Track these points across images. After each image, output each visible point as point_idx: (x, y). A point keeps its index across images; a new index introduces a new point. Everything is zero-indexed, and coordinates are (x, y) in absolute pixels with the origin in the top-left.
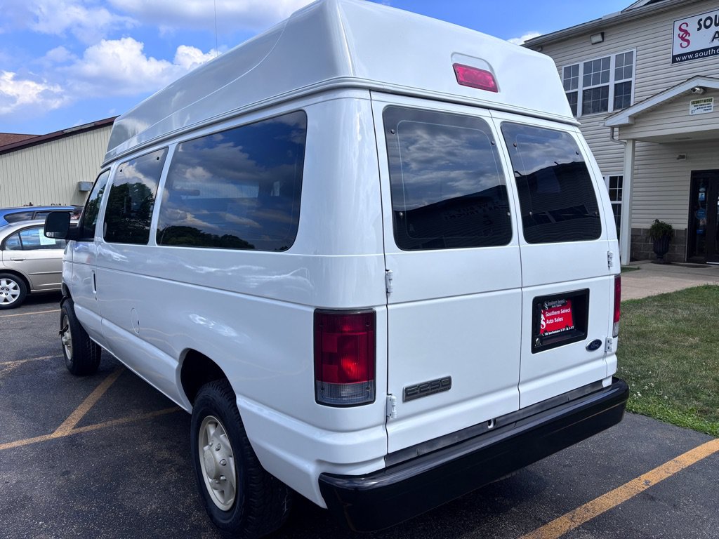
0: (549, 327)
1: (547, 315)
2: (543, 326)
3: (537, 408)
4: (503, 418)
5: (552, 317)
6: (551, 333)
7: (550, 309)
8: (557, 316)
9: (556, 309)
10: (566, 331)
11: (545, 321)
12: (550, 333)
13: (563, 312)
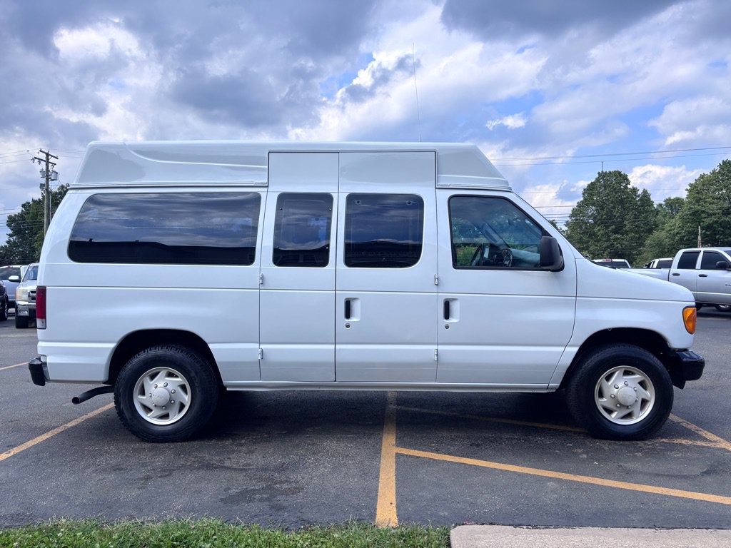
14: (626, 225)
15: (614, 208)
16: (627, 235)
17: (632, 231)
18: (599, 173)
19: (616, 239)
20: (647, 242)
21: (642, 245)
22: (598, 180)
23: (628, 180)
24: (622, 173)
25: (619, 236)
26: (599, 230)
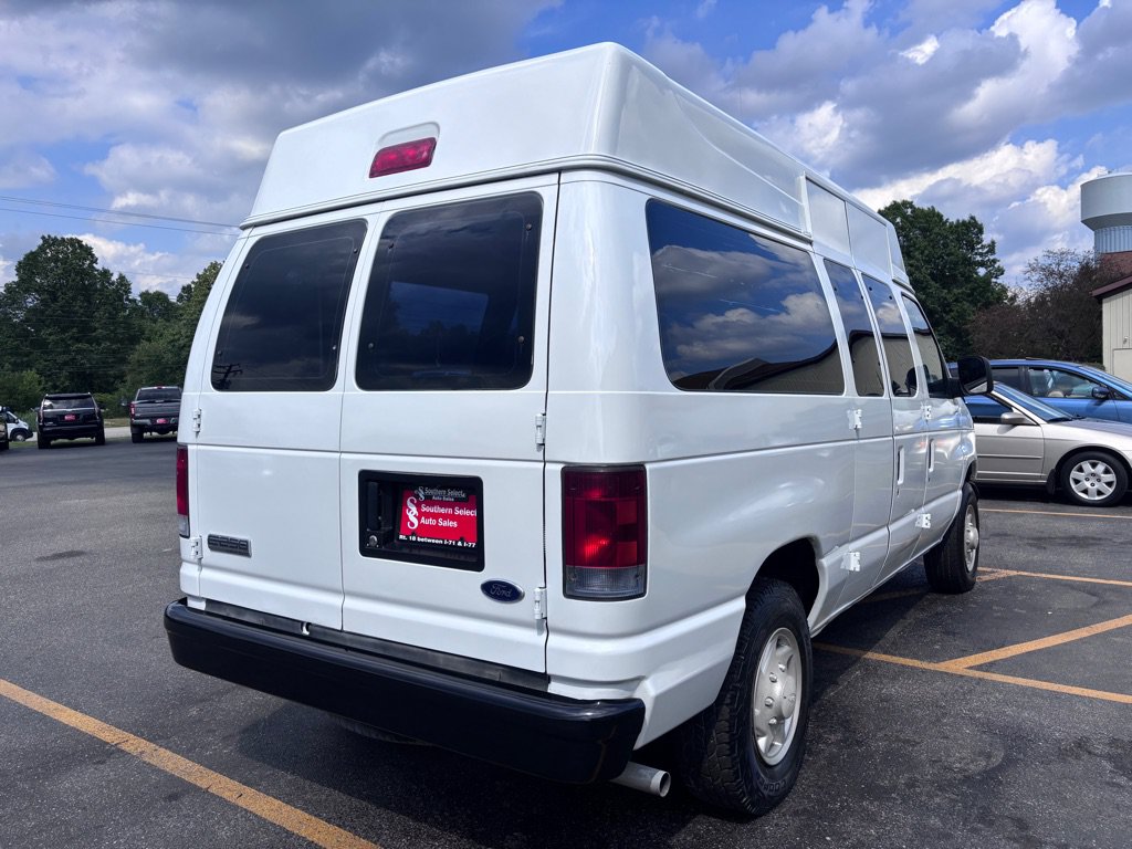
0: (422, 530)
1: (424, 509)
2: (412, 524)
3: (375, 645)
4: (318, 629)
5: (436, 516)
6: (422, 540)
7: (429, 501)
8: (445, 517)
9: (443, 504)
10: (456, 546)
11: (419, 518)
12: (419, 539)
13: (458, 512)
14: (96, 329)
15: (74, 299)
16: (99, 344)
17: (106, 338)
18: (43, 238)
19: (79, 351)
20: (133, 357)
21: (123, 361)
22: (42, 249)
23: (93, 256)
24: (84, 243)
25: (85, 346)
26: (50, 334)
